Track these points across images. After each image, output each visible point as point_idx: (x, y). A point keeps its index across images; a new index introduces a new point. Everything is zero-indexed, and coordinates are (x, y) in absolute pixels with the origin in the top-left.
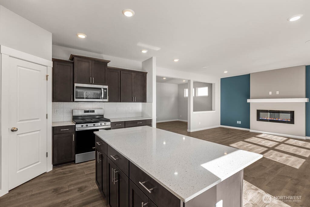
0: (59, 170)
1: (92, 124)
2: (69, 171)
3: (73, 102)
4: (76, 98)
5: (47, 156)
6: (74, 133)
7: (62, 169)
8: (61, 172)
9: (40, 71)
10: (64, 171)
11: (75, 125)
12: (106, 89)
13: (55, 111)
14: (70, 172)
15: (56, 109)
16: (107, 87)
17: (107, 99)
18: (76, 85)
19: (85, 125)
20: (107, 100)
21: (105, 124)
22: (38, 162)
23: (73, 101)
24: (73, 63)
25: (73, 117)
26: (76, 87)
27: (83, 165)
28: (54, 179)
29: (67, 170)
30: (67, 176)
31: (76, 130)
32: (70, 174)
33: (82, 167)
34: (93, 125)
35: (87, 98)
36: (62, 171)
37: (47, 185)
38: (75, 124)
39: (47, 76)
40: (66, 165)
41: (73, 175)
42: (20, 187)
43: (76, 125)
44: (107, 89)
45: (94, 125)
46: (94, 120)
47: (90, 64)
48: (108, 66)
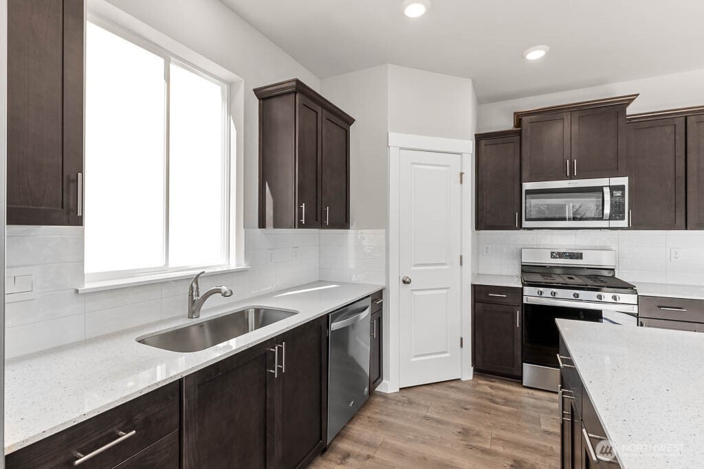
0: (485, 385)
1: (570, 293)
2: (504, 399)
3: (521, 231)
4: (526, 220)
5: (462, 346)
6: (520, 308)
7: (491, 387)
8: (486, 393)
9: (448, 166)
10: (493, 392)
11: (522, 288)
12: (622, 188)
13: (485, 249)
14: (507, 402)
15: (485, 246)
16: (624, 181)
17: (623, 218)
18: (527, 186)
19: (547, 292)
20: (624, 223)
21: (615, 298)
22: (445, 352)
23: (520, 227)
24: (520, 133)
25: (522, 266)
26: (526, 191)
27: (539, 399)
28: (470, 403)
29: (501, 393)
30: (497, 410)
31: (525, 302)
32: (504, 408)
33: (539, 403)
34: (574, 295)
35: (574, 219)
36: (489, 390)
37: (454, 410)
38: (521, 286)
39: (462, 174)
40: (503, 381)
41: (509, 413)
42: (416, 389)
43: (525, 287)
44: (624, 186)
45: (576, 296)
46: (577, 281)
47: (567, 123)
48: (628, 113)
